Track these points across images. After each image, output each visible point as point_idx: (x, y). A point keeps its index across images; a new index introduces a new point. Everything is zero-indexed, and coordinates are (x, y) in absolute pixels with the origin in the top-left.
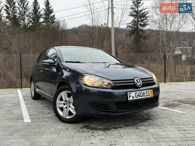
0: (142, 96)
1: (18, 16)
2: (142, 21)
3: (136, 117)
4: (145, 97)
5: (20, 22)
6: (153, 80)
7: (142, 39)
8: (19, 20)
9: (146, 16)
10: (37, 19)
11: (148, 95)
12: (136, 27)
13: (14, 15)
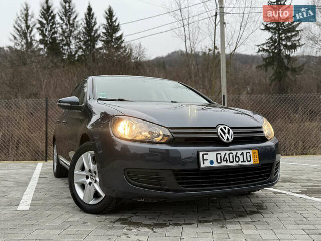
0: (231, 160)
1: (59, 39)
2: (289, 38)
3: (231, 209)
4: (240, 163)
5: (63, 49)
6: (262, 132)
7: (289, 73)
8: (61, 45)
9: (297, 29)
10: (91, 43)
11: (245, 159)
12: (276, 51)
13: (53, 36)
